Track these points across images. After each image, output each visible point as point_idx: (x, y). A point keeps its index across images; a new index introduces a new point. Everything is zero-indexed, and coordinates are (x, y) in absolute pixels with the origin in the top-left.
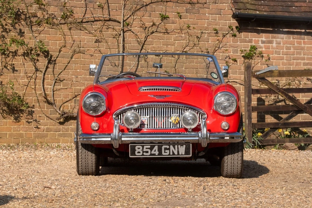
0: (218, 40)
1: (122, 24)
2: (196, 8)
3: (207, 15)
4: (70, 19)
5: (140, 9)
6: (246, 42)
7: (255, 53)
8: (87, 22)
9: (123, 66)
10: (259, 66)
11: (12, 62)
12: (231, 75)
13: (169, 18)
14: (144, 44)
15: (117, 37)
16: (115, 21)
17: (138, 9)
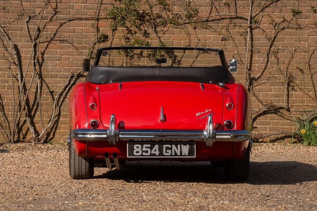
1: (249, 21)
4: (195, 18)
5: (269, 5)
8: (213, 20)
9: (251, 63)
11: (137, 63)
13: (302, 13)
14: (273, 41)
15: (245, 34)
16: (242, 18)
17: (268, 6)
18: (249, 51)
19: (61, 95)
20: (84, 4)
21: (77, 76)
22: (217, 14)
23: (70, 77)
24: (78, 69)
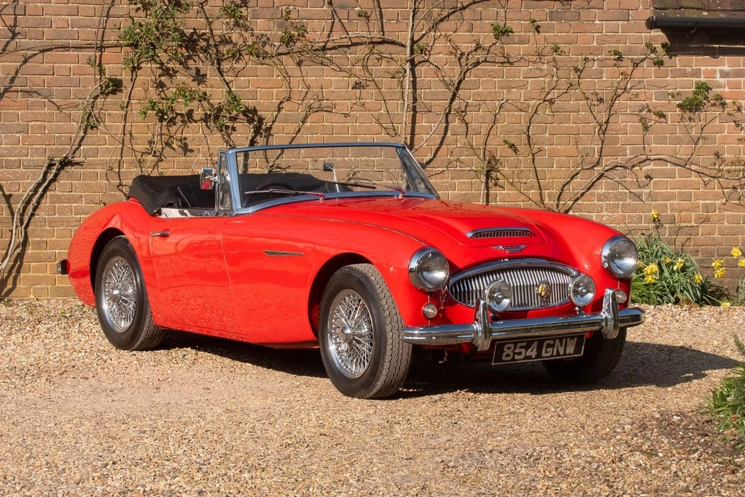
0: (622, 74)
1: (408, 49)
2: (572, 10)
3: (597, 22)
4: (298, 44)
5: (448, 16)
6: (685, 75)
7: (706, 98)
8: (334, 48)
9: (413, 133)
10: (715, 126)
11: (182, 133)
12: (653, 145)
13: (513, 32)
14: (457, 89)
15: (401, 75)
16: (393, 43)
17: (445, 17)
18: (409, 110)
19: (28, 202)
20: (73, 17)
21: (61, 163)
22: (344, 36)
23: (46, 165)
24: (63, 149)
